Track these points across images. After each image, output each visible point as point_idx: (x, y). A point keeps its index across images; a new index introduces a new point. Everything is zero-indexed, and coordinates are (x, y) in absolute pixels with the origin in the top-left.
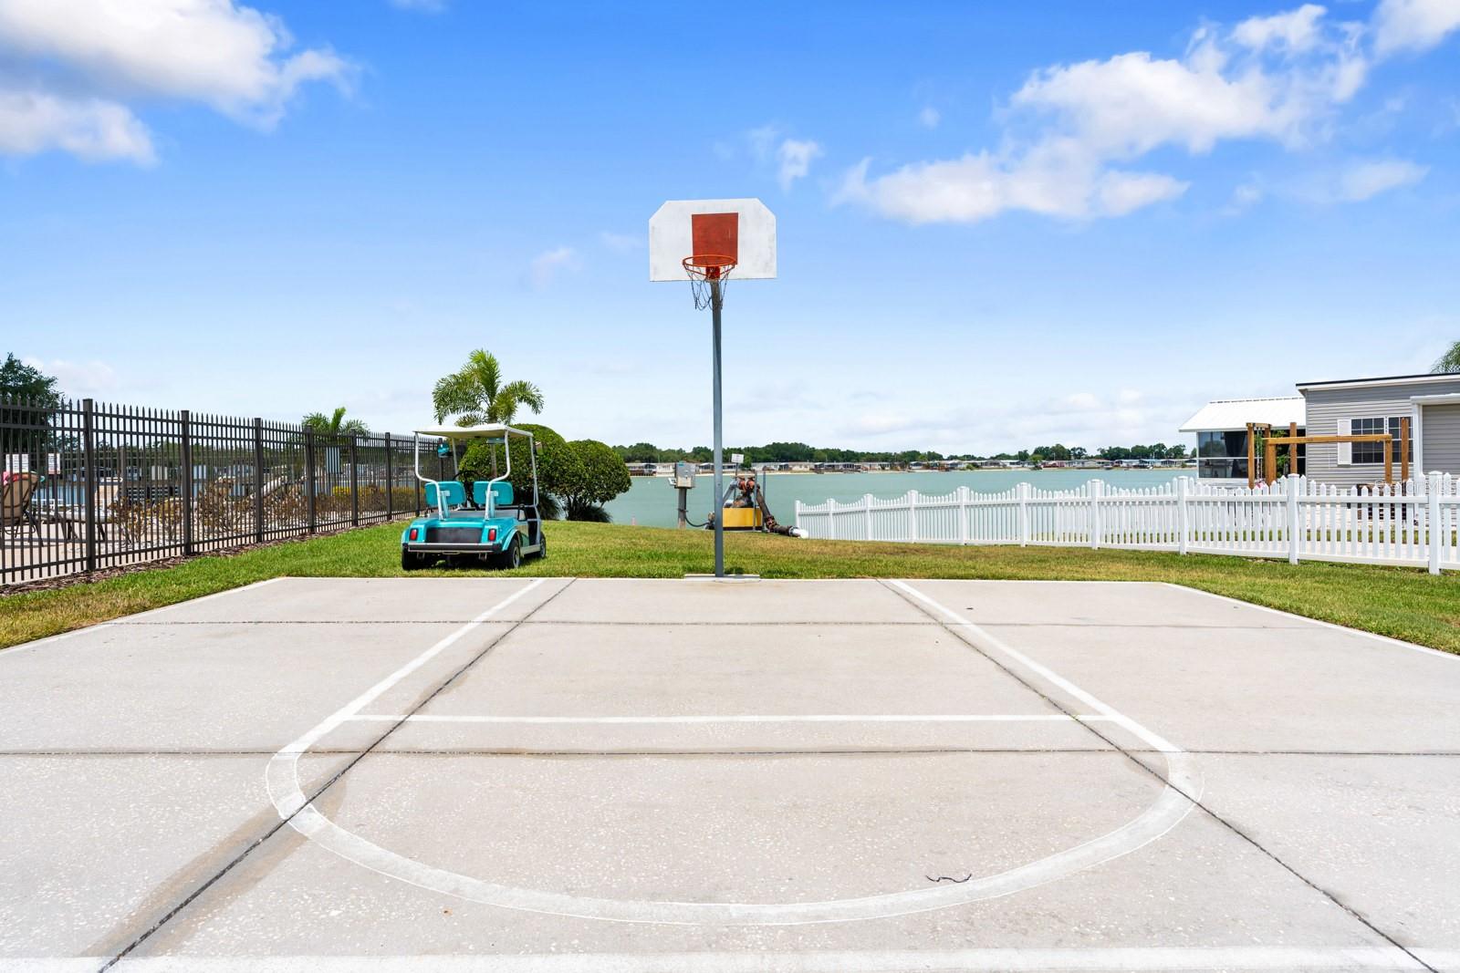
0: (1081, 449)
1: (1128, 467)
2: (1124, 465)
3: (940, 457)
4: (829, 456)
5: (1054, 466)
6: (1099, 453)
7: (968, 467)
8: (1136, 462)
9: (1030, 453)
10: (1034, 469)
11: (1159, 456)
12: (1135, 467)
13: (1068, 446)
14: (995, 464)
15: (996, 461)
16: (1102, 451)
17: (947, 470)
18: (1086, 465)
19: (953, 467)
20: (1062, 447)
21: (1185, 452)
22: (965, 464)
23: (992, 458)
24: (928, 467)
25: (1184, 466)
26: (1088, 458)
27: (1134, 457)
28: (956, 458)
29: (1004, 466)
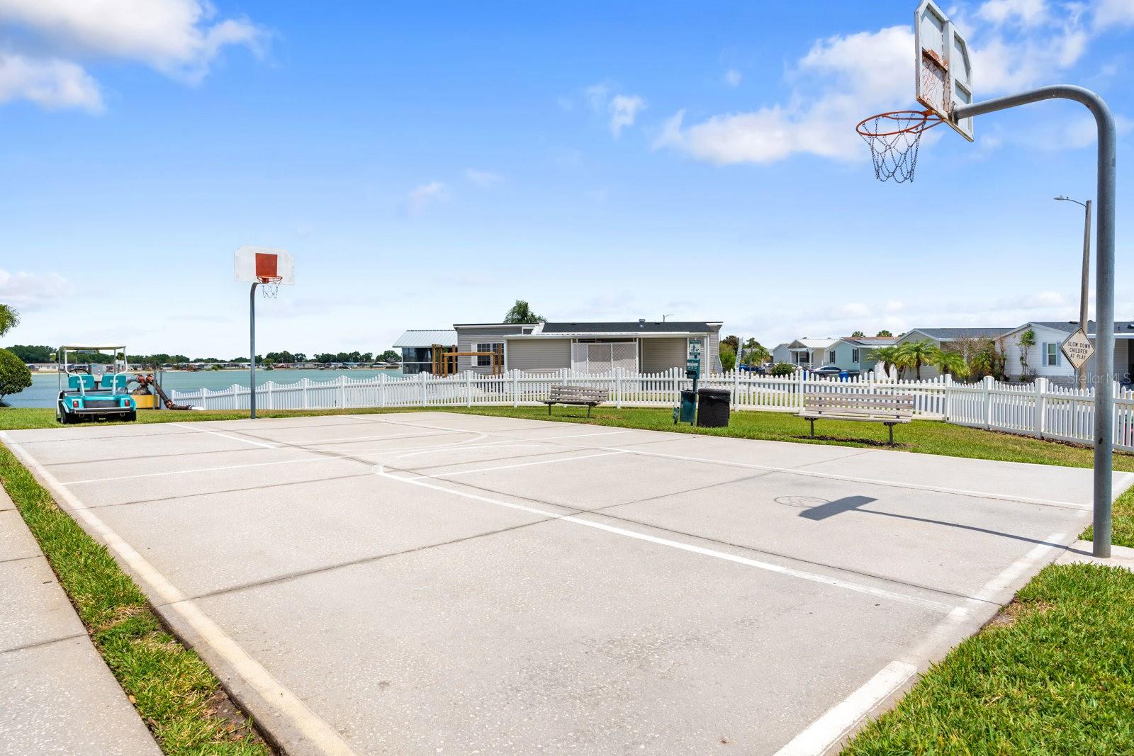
0: (302, 355)
1: (335, 368)
2: (333, 366)
3: (187, 360)
4: (78, 358)
5: (282, 367)
6: (315, 358)
7: (213, 368)
8: (340, 364)
9: (264, 357)
10: (267, 369)
11: (356, 360)
12: (340, 368)
13: (293, 352)
14: (236, 366)
15: (236, 363)
16: (317, 356)
17: (195, 370)
18: (306, 366)
19: (200, 368)
20: (288, 353)
21: (372, 358)
22: (210, 365)
23: (232, 361)
24: (178, 368)
25: (371, 367)
26: (307, 361)
27: (339, 361)
28: (201, 360)
29: (243, 367)
